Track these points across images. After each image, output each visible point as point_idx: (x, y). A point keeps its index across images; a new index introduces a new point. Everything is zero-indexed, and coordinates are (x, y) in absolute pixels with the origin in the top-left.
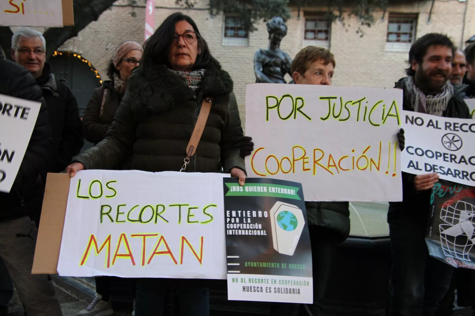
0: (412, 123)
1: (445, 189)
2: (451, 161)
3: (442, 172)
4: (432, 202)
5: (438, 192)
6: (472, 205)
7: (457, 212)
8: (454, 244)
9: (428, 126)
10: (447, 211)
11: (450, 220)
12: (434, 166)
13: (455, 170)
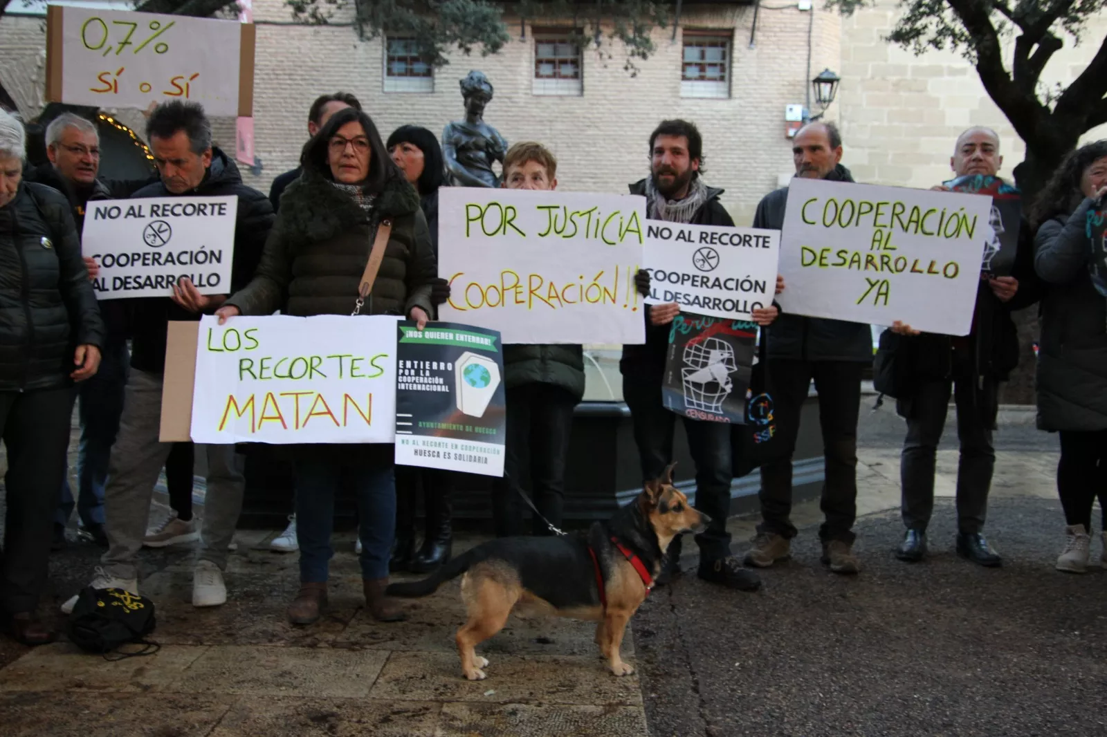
0: (656, 236)
1: (689, 323)
2: (701, 286)
3: (686, 302)
4: (671, 340)
5: (680, 327)
6: (725, 343)
7: (705, 352)
8: (702, 393)
9: (677, 239)
10: (693, 351)
11: (695, 363)
12: (677, 293)
13: (705, 298)
